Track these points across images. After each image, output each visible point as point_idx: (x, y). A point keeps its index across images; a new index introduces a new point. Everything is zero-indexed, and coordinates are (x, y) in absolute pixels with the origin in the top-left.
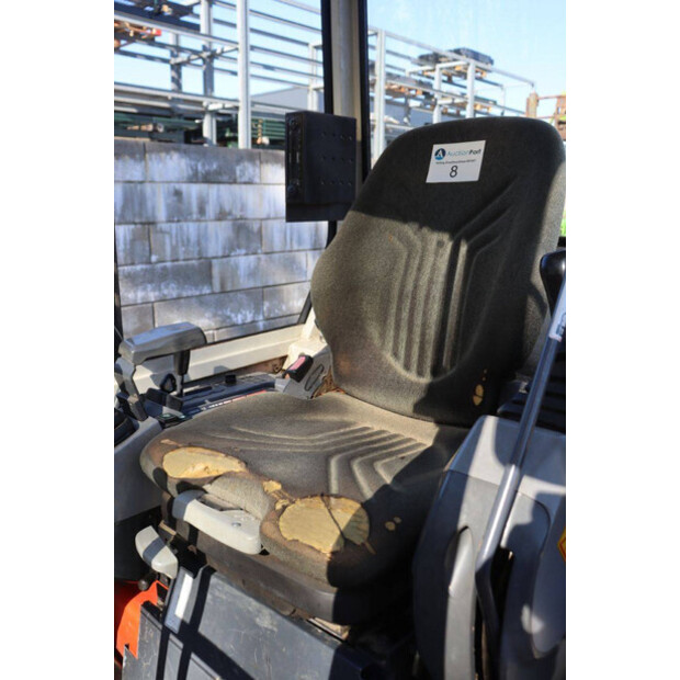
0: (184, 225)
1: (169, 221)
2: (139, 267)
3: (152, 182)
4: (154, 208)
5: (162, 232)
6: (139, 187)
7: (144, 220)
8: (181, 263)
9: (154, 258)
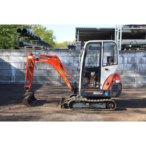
0: (142, 64)
1: (139, 64)
2: (132, 71)
3: (136, 57)
4: (136, 61)
5: (137, 65)
6: (134, 58)
7: (134, 63)
8: (141, 71)
9: (135, 70)
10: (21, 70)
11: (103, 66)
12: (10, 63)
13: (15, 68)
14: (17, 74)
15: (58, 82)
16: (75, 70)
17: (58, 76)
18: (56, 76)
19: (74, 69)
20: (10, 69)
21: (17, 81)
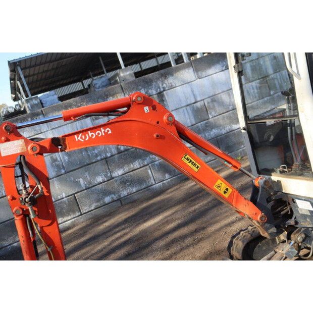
15: (72, 216)
16: (112, 156)
17: (64, 195)
18: (59, 197)
19: (109, 155)
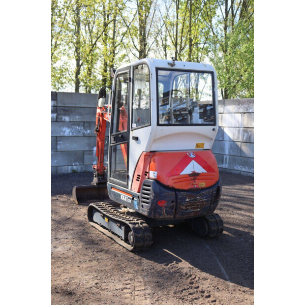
10: (238, 143)
11: (132, 130)
12: (222, 128)
13: (229, 137)
14: (232, 151)
20: (223, 140)
21: (232, 166)
